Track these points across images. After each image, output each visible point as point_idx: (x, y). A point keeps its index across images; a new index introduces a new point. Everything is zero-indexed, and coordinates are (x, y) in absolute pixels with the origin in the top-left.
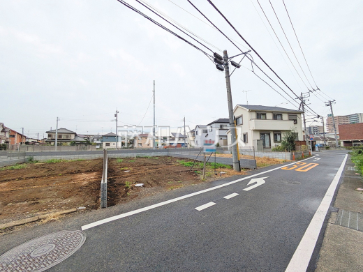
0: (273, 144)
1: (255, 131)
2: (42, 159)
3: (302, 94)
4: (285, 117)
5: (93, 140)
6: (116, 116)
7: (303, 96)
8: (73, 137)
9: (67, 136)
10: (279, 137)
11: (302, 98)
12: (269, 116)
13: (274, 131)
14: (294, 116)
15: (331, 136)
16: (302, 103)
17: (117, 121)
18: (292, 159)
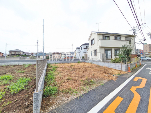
0: (114, 57)
1: (101, 47)
3: (134, 27)
4: (123, 38)
7: (135, 29)
8: (22, 53)
9: (19, 53)
10: (118, 52)
12: (112, 38)
13: (114, 48)
14: (129, 38)
15: (146, 53)
16: (134, 33)
17: (38, 45)
18: (127, 70)
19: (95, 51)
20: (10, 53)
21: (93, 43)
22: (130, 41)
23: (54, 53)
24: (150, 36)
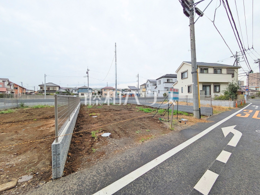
0: (213, 94)
2: (31, 105)
3: (237, 53)
4: (224, 71)
5: (72, 92)
6: (87, 73)
7: (238, 55)
8: (57, 89)
9: (54, 88)
10: (218, 88)
11: (237, 56)
12: (211, 70)
13: (214, 83)
14: (232, 70)
15: (252, 89)
16: (237, 61)
17: (88, 77)
18: (235, 106)
19: (189, 87)
20: (41, 88)
21: (186, 76)
22: (233, 74)
23: (105, 89)
24: (258, 64)
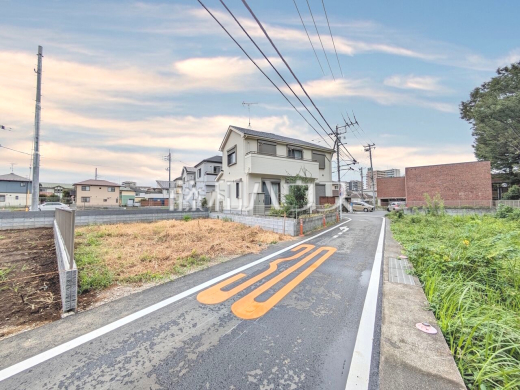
1: (252, 176)
3: (337, 128)
4: (307, 155)
7: (339, 131)
11: (338, 134)
12: (282, 151)
13: (286, 177)
14: (321, 155)
18: (298, 232)
21: (234, 161)
22: (323, 163)
23: (85, 185)
